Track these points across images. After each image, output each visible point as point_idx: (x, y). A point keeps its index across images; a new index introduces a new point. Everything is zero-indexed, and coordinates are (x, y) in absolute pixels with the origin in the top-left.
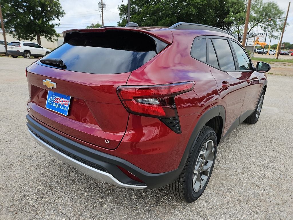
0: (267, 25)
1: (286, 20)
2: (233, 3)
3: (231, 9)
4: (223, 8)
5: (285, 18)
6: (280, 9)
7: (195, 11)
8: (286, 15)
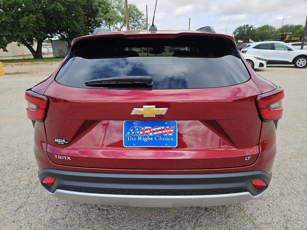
0: (133, 25)
1: (147, 21)
2: (100, 3)
3: (100, 9)
4: (91, 7)
5: (146, 20)
6: (140, 11)
7: (64, 8)
8: (146, 17)
